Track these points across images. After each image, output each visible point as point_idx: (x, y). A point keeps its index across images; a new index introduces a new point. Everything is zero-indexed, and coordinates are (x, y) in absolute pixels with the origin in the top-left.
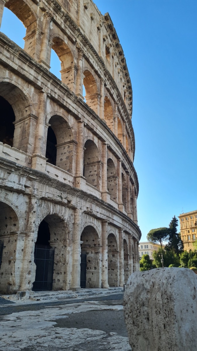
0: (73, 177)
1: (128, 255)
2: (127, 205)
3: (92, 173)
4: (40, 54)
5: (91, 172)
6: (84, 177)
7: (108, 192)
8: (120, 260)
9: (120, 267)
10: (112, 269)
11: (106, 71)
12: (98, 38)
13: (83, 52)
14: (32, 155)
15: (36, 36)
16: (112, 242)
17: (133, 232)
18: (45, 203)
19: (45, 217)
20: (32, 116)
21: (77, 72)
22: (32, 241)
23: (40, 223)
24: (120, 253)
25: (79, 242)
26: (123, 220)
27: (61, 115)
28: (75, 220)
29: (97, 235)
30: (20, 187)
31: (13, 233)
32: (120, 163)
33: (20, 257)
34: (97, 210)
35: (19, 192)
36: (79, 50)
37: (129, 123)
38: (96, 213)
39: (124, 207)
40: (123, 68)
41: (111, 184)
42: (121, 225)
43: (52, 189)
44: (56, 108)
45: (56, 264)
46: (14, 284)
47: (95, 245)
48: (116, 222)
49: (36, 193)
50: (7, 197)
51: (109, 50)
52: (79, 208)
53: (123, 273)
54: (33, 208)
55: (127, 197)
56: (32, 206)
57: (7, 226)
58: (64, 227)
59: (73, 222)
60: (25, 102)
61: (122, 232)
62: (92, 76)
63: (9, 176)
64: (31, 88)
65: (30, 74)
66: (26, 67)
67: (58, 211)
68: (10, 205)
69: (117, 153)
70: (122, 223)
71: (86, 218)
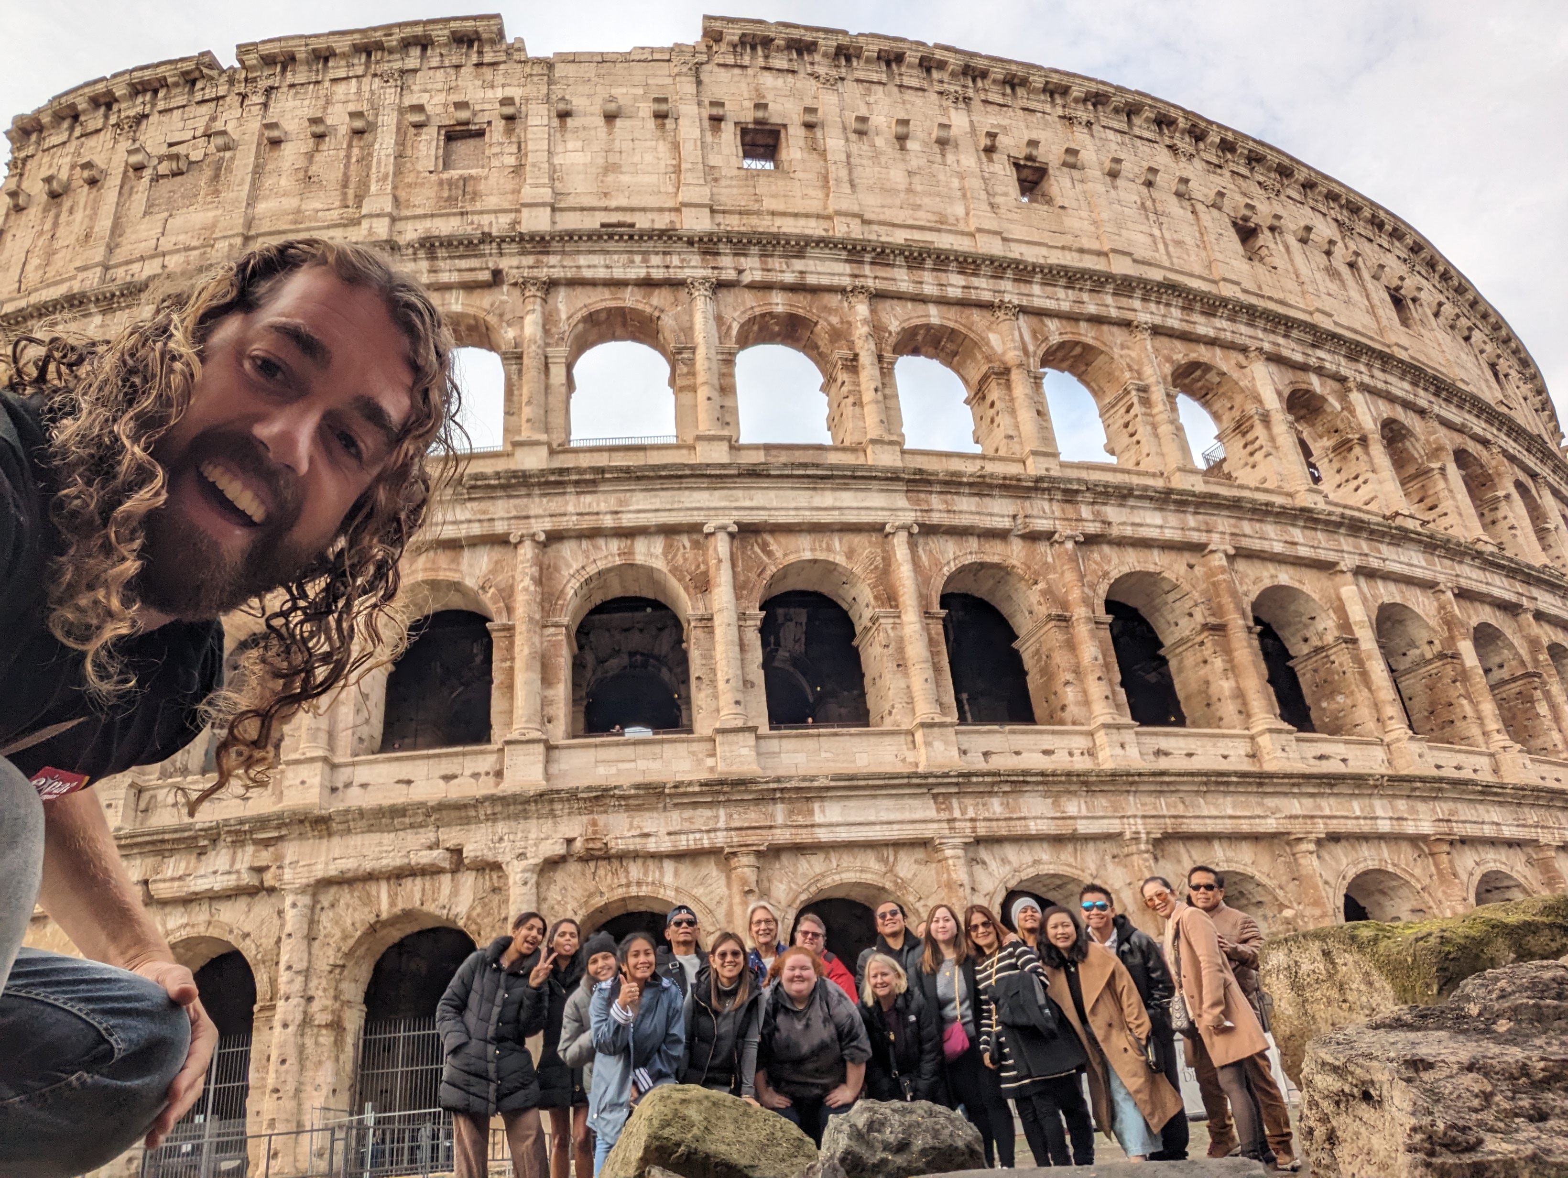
0: (491, 753)
21: (522, 365)
34: (652, 826)
49: (287, 876)
50: (215, 917)
54: (285, 926)
63: (200, 861)
67: (417, 896)
70: (938, 810)
71: (589, 876)
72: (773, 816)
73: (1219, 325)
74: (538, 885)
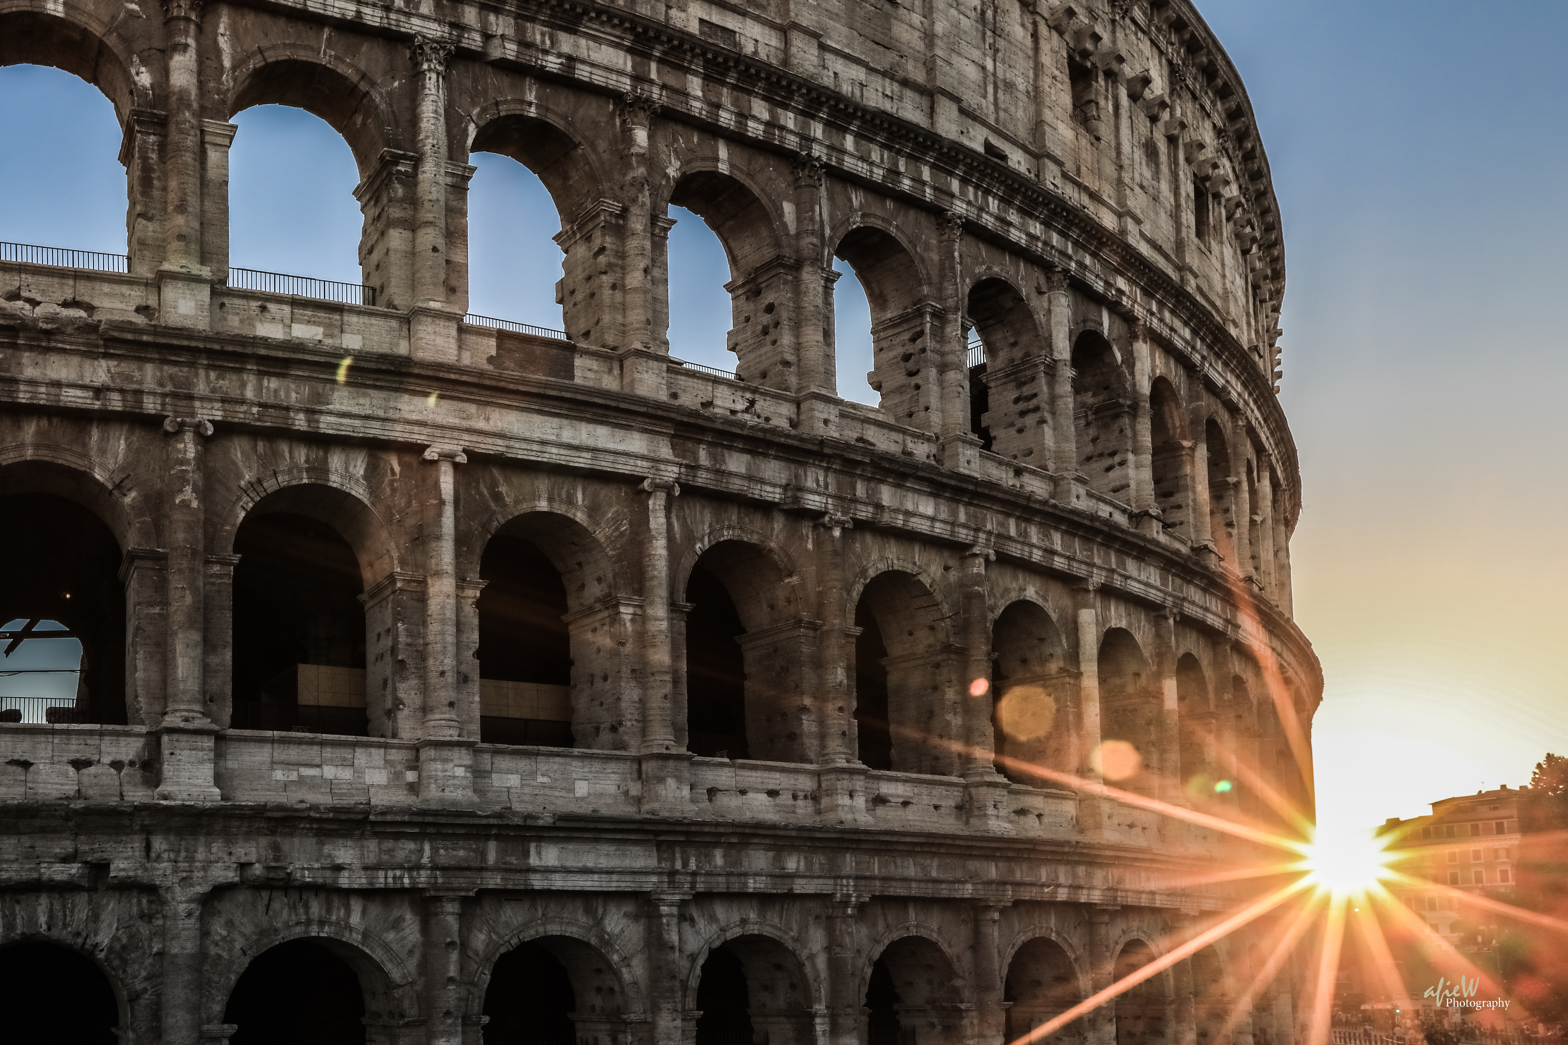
0: (139, 736)
34: (346, 857)
38: (327, 873)
48: (556, 875)
52: (169, 881)
59: (158, 946)
67: (44, 920)
70: (659, 862)
71: (261, 908)
72: (483, 855)
73: (1032, 231)
74: (201, 918)
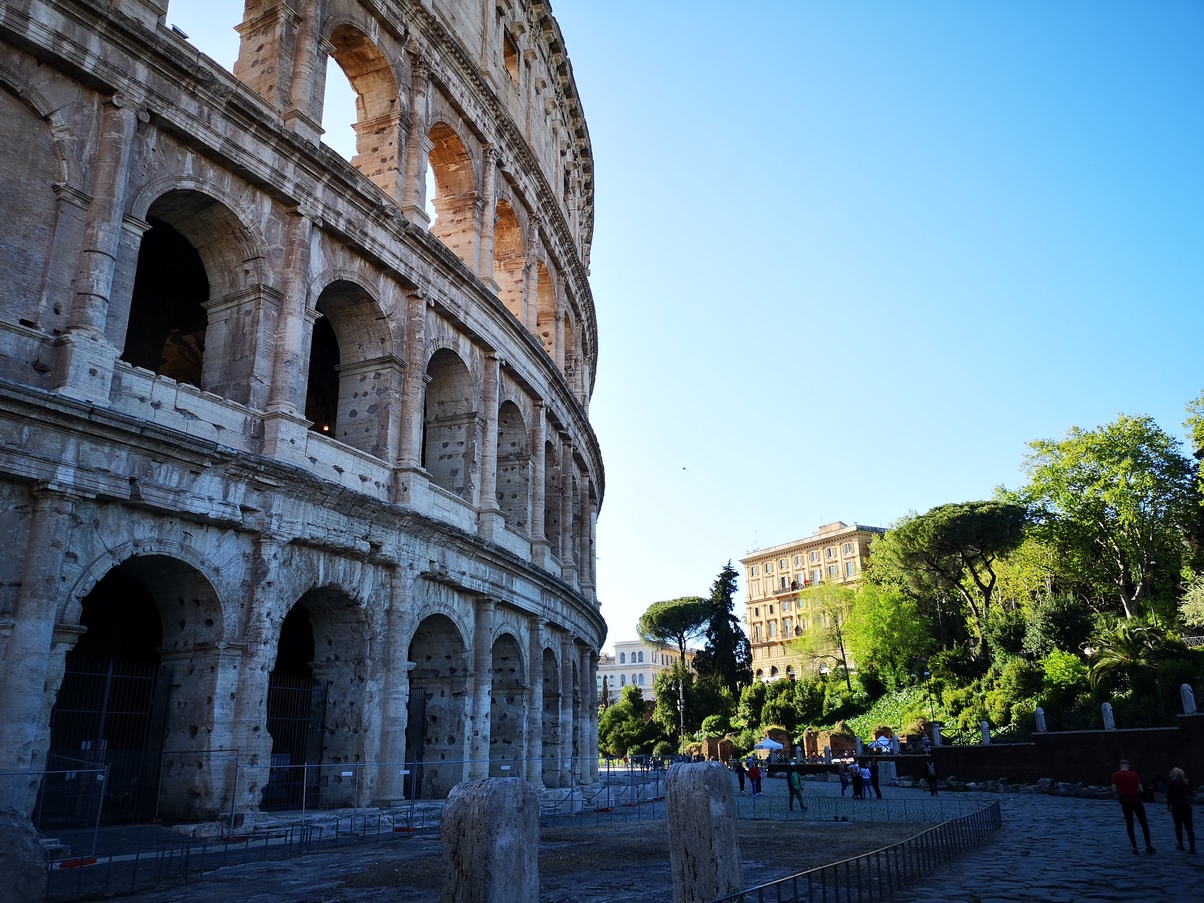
0: (388, 469)
1: (559, 695)
2: (560, 543)
3: (449, 450)
4: (290, 88)
5: (445, 445)
6: (424, 470)
7: (498, 508)
8: (532, 710)
9: (530, 732)
10: (505, 741)
11: (502, 122)
12: (479, 9)
13: (428, 67)
14: (262, 413)
15: (279, 30)
16: (507, 658)
17: (576, 625)
18: (301, 555)
19: (301, 595)
20: (264, 292)
21: (409, 134)
22: (262, 668)
23: (284, 616)
24: (532, 692)
25: (404, 664)
26: (544, 591)
27: (355, 280)
28: (391, 601)
29: (461, 641)
30: (227, 513)
31: (205, 647)
32: (543, 412)
33: (227, 715)
34: (465, 568)
35: (223, 525)
36: (416, 59)
37: (577, 274)
38: (459, 575)
39: (548, 550)
40: (563, 92)
41: (511, 478)
42: (536, 606)
43: (324, 513)
44: (341, 257)
45: (332, 732)
46: (208, 793)
47: (453, 671)
48: (520, 598)
49: (274, 527)
50: (187, 542)
51: (514, 42)
52: (404, 564)
53: (538, 750)
54: (265, 573)
55: (563, 514)
56: (263, 568)
57: (183, 624)
58: (359, 622)
59: (387, 606)
60: (244, 244)
61: (541, 626)
62: (458, 138)
63: (194, 481)
64: (261, 202)
65: (261, 161)
66: (247, 141)
67: (341, 575)
68: (198, 566)
69: (531, 382)
